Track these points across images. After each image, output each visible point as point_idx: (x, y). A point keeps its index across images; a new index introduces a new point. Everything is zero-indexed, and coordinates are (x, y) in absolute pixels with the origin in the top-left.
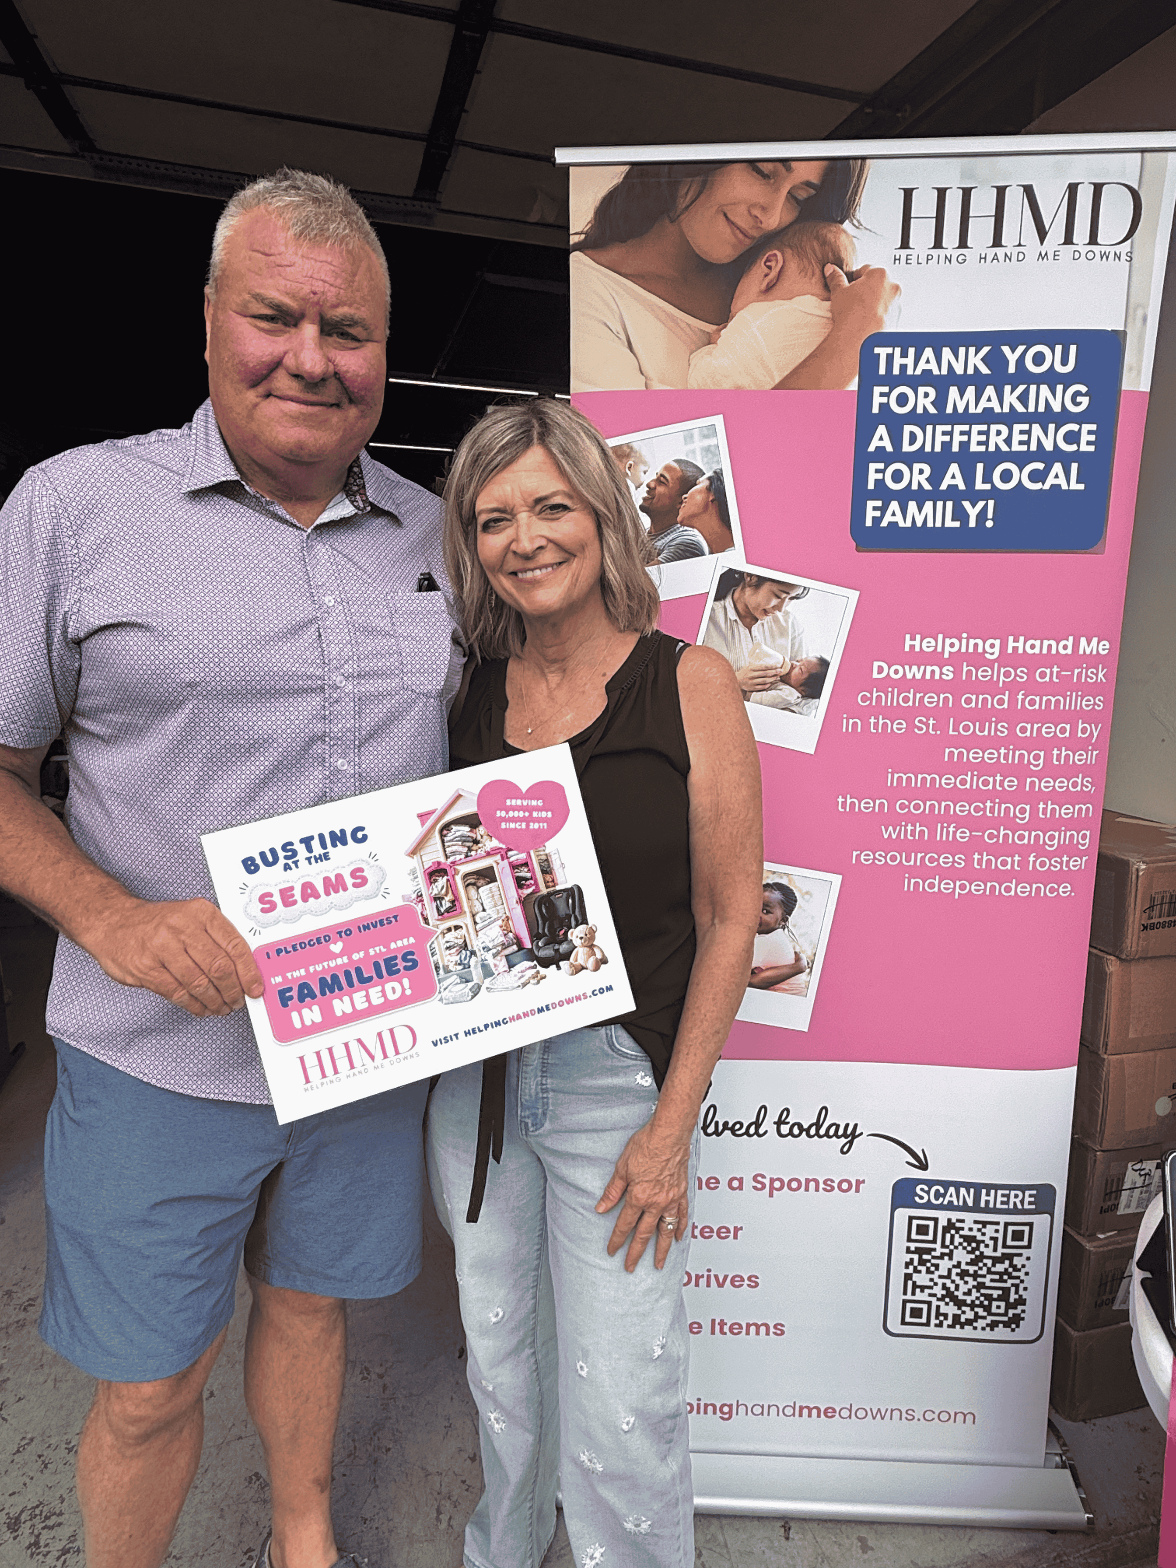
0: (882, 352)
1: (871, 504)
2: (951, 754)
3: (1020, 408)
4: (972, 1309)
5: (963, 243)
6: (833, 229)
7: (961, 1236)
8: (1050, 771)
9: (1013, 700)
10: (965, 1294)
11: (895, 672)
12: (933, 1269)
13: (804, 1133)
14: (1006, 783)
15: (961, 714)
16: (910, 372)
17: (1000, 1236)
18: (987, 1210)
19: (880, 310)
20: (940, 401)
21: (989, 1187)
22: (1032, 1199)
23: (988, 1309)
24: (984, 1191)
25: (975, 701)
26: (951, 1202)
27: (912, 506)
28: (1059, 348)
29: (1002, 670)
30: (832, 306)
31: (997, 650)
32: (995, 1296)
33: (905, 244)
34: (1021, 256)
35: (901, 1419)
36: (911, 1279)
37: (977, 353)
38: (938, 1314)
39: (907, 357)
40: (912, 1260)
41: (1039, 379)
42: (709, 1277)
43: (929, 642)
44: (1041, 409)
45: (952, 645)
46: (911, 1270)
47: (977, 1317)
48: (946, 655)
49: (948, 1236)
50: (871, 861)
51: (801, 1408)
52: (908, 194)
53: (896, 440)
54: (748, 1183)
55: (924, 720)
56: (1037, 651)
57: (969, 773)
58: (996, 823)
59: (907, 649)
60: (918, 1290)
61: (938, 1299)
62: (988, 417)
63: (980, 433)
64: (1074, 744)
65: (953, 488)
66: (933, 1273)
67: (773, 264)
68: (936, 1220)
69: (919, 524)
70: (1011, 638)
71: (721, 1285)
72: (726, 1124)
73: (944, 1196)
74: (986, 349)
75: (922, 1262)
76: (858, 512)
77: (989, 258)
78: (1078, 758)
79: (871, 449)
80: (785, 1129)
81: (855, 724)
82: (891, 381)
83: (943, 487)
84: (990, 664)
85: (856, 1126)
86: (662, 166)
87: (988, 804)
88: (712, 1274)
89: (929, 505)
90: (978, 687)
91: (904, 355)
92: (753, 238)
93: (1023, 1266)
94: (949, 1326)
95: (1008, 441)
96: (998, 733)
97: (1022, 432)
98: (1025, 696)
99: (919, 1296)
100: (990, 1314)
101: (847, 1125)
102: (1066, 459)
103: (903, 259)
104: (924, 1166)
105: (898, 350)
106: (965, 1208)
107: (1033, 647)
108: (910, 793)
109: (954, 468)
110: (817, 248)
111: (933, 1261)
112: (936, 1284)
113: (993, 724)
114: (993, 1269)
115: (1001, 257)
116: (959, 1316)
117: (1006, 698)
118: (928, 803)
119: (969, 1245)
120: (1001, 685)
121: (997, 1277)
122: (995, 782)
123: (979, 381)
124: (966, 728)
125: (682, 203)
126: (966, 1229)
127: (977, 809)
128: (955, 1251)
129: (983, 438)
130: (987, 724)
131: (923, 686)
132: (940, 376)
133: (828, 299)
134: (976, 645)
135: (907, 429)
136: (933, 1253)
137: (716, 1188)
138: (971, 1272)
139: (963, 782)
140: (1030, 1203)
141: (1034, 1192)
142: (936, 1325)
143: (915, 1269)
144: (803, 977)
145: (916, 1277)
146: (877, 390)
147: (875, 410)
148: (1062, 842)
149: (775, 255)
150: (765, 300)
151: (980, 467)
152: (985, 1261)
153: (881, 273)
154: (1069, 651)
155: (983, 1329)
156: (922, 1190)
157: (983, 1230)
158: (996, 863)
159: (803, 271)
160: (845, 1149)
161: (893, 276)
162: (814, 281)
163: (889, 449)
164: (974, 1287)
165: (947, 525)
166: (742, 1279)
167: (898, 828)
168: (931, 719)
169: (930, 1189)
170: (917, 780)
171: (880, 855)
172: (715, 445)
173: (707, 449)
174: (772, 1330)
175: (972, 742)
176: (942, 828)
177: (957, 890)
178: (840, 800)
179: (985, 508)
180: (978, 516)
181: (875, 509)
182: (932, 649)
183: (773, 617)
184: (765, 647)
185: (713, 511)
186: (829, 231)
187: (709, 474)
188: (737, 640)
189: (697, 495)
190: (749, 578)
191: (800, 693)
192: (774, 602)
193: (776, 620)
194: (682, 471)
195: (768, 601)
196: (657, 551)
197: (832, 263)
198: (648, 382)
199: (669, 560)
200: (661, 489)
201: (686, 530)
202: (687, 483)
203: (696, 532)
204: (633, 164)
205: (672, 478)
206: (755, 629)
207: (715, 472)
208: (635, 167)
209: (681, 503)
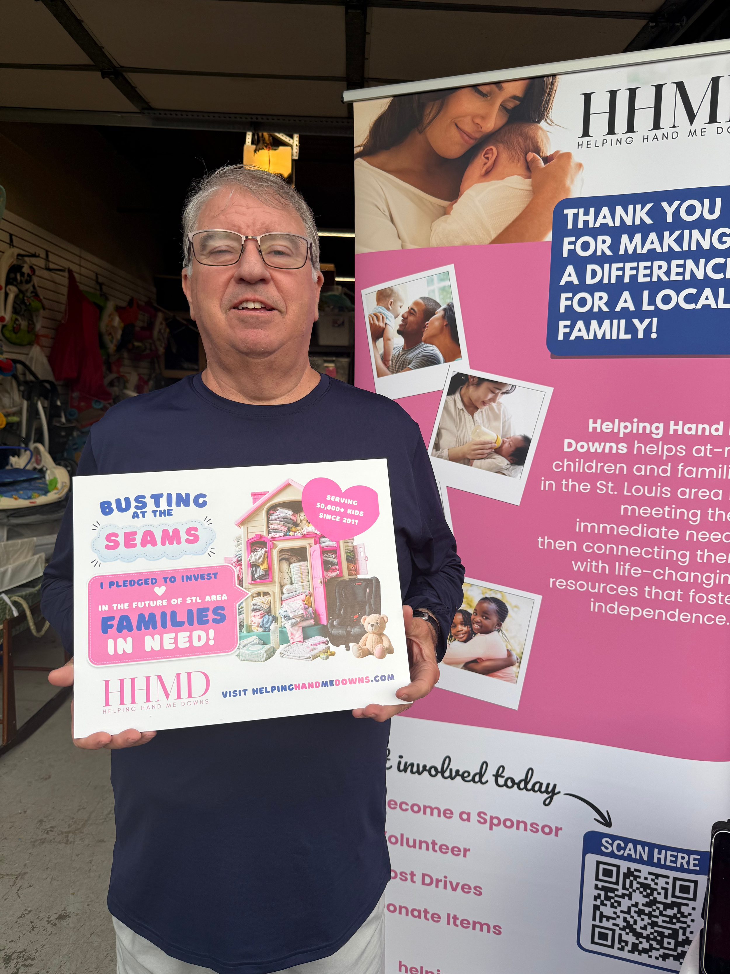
0: (570, 212)
1: (562, 323)
2: (626, 510)
3: (677, 248)
4: (648, 941)
5: (630, 129)
6: (533, 127)
7: (638, 883)
8: (706, 526)
9: (674, 470)
10: (641, 928)
11: (582, 447)
12: (616, 904)
13: (516, 786)
14: (670, 534)
15: (633, 480)
16: (591, 225)
17: (670, 887)
18: (658, 865)
19: (568, 182)
20: (614, 247)
21: (661, 848)
22: (697, 862)
23: (661, 943)
24: (656, 850)
25: (644, 470)
26: (630, 855)
27: (594, 324)
28: (707, 202)
29: (666, 447)
30: (532, 182)
31: (661, 431)
32: (666, 934)
33: (586, 133)
34: (675, 135)
36: (599, 910)
37: (642, 209)
38: (620, 941)
39: (588, 215)
40: (599, 895)
41: (691, 226)
42: (445, 882)
43: (607, 425)
44: (694, 247)
45: (626, 427)
46: (598, 902)
47: (651, 948)
48: (621, 435)
49: (628, 881)
50: (564, 587)
52: (588, 97)
53: (581, 275)
54: (474, 817)
55: (605, 483)
56: (693, 432)
57: (640, 525)
58: (662, 564)
59: (590, 430)
60: (604, 919)
61: (620, 929)
62: (652, 255)
63: (646, 268)
64: (727, 506)
65: (625, 310)
66: (616, 908)
67: (490, 156)
68: (618, 867)
69: (599, 337)
70: (672, 423)
71: (455, 889)
72: (457, 772)
73: (624, 849)
74: (649, 206)
75: (608, 898)
76: (553, 329)
77: (651, 138)
79: (563, 283)
80: (501, 781)
81: (551, 485)
82: (577, 233)
83: (618, 309)
84: (656, 442)
85: (555, 786)
86: (414, 96)
87: (656, 549)
88: (448, 880)
89: (607, 323)
90: (647, 459)
91: (586, 213)
92: (476, 139)
93: (690, 914)
94: (629, 951)
95: (668, 273)
96: (663, 495)
97: (678, 266)
98: (685, 467)
99: (605, 923)
100: (662, 947)
101: (548, 785)
102: (714, 285)
103: (585, 145)
104: (608, 824)
105: (582, 211)
106: (641, 861)
107: (690, 429)
108: (595, 538)
109: (626, 295)
110: (521, 142)
111: (616, 899)
112: (618, 917)
113: (659, 488)
114: (664, 913)
115: (660, 136)
116: (637, 945)
117: (669, 469)
118: (608, 546)
119: (645, 890)
120: (664, 458)
121: (667, 919)
122: (661, 532)
123: (644, 230)
124: (638, 491)
125: (427, 119)
126: (642, 878)
127: (647, 553)
128: (633, 893)
129: (648, 272)
130: (654, 488)
131: (603, 457)
132: (615, 227)
133: (529, 177)
134: (644, 428)
135: (590, 267)
136: (616, 893)
137: (450, 817)
138: (647, 912)
139: (636, 531)
140: (694, 865)
141: (699, 857)
142: (619, 949)
143: (602, 902)
144: (514, 669)
145: (602, 908)
146: (566, 240)
147: (565, 254)
148: (717, 582)
149: (492, 149)
150: (485, 181)
151: (646, 293)
152: (658, 905)
153: (568, 155)
154: (720, 433)
155: (657, 958)
156: (607, 842)
157: (656, 881)
158: (663, 595)
159: (511, 159)
160: (547, 802)
161: (577, 156)
162: (519, 165)
163: (576, 282)
164: (649, 924)
165: (621, 337)
166: (470, 888)
167: (585, 563)
168: (610, 483)
169: (613, 842)
170: (599, 528)
171: (571, 583)
172: (449, 286)
173: (443, 289)
174: (492, 929)
175: (642, 501)
176: (620, 565)
177: (632, 614)
178: (540, 540)
179: (650, 324)
180: (645, 330)
181: (565, 327)
182: (610, 430)
183: (489, 407)
184: (483, 428)
185: (446, 332)
186: (529, 129)
187: (444, 306)
188: (463, 423)
189: (435, 321)
190: (472, 380)
191: (509, 461)
192: (490, 396)
193: (492, 409)
194: (425, 305)
195: (486, 396)
196: (408, 361)
197: (532, 152)
198: (404, 244)
199: (416, 367)
200: (411, 318)
201: (428, 347)
202: (428, 313)
203: (435, 347)
204: (395, 96)
205: (419, 310)
206: (476, 415)
207: (448, 305)
208: (396, 98)
209: (425, 327)
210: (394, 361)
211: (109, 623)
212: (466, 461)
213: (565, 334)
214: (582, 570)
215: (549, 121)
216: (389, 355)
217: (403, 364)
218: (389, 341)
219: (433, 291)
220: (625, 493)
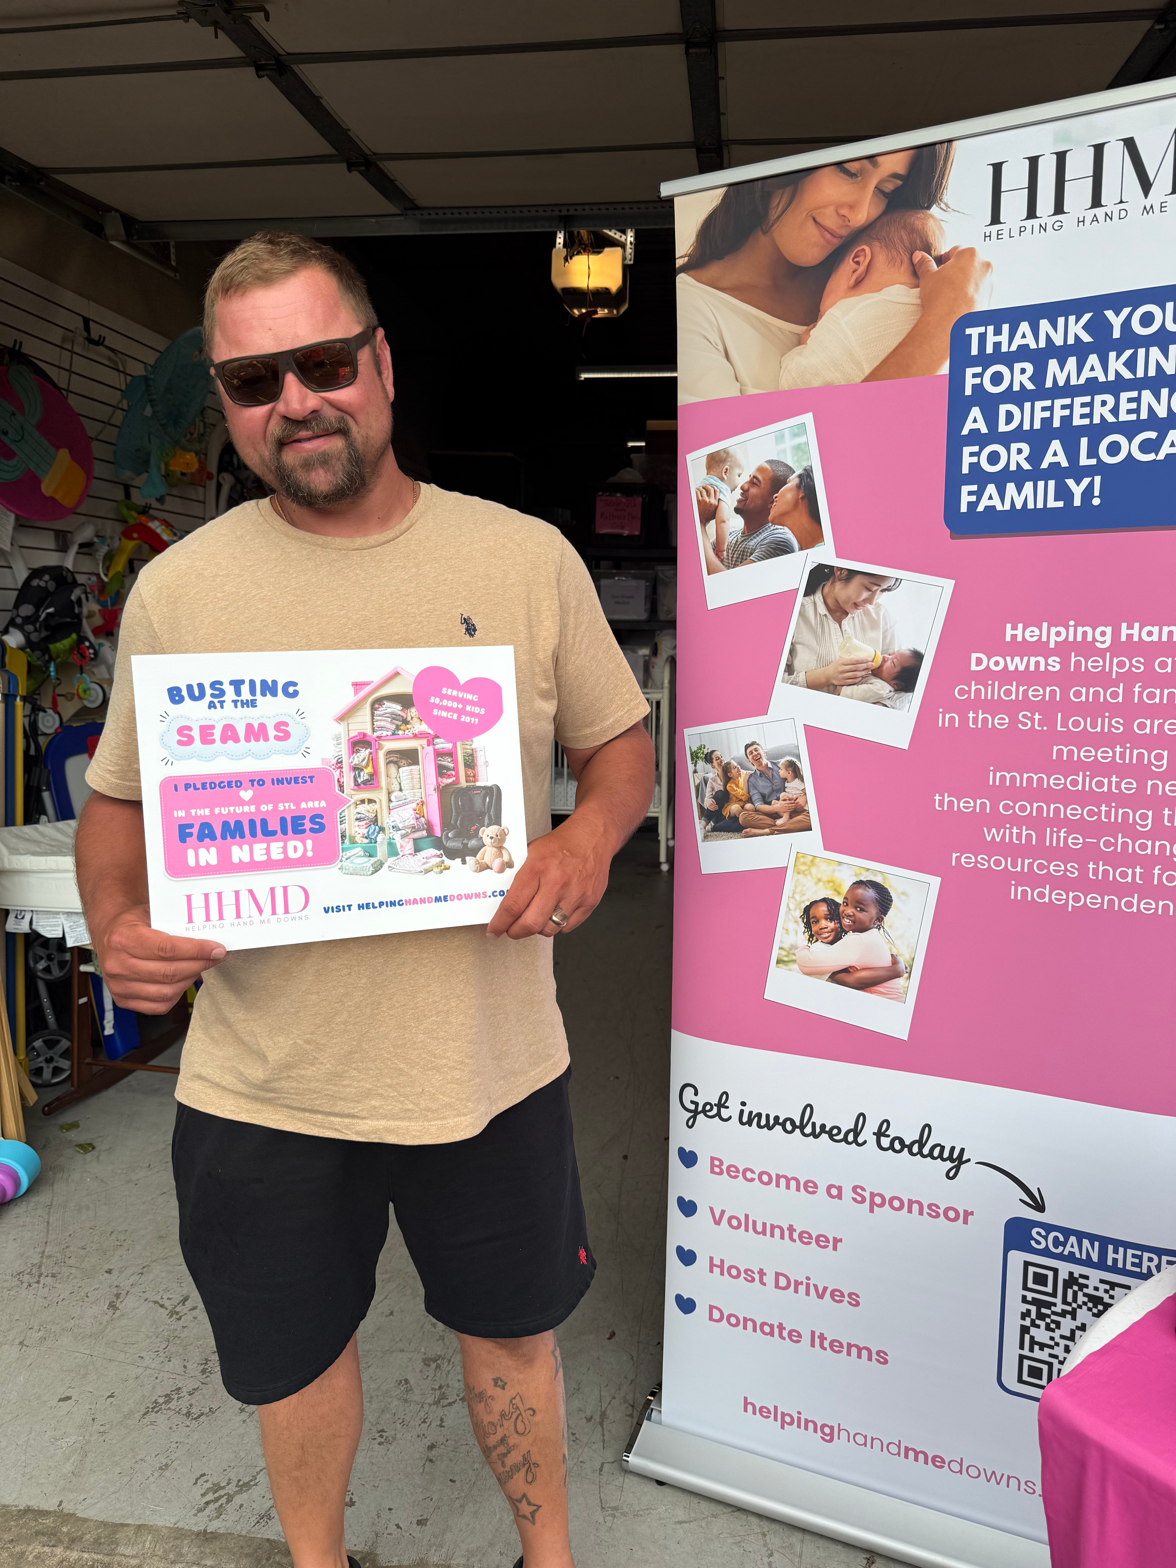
0: (974, 332)
1: (965, 489)
2: (1060, 751)
3: (1127, 375)
6: (921, 215)
7: (1085, 1295)
9: (1129, 693)
11: (997, 664)
12: (1053, 1326)
13: (906, 1149)
14: (1123, 786)
15: (1070, 709)
16: (1004, 349)
18: (1114, 1269)
19: (971, 290)
20: (1038, 377)
21: (1118, 1244)
24: (1111, 1248)
25: (1085, 694)
26: (1072, 1254)
27: (1011, 488)
28: (1170, 306)
29: (1115, 660)
30: (921, 293)
31: (1108, 638)
33: (995, 219)
34: (1123, 213)
35: (1019, 1489)
36: (1029, 1333)
37: (1077, 322)
39: (1000, 334)
40: (1029, 1311)
41: (1147, 342)
42: (808, 1285)
43: (1033, 632)
44: (1152, 372)
45: (1058, 634)
46: (1027, 1322)
48: (1052, 645)
49: (1070, 1292)
50: (972, 865)
51: (907, 1449)
52: (997, 168)
53: (991, 420)
54: (847, 1193)
55: (1029, 715)
56: (1155, 638)
57: (1081, 773)
58: (1112, 829)
59: (1008, 639)
60: (1036, 1347)
61: (1061, 1363)
62: (1092, 387)
63: (1083, 405)
65: (1055, 466)
66: (1053, 1330)
67: (861, 259)
68: (1056, 1271)
69: (1019, 506)
70: (1124, 625)
71: (821, 1296)
72: (823, 1126)
73: (1064, 1244)
74: (1087, 317)
76: (952, 497)
77: (1088, 221)
79: (965, 432)
80: (885, 1142)
81: (952, 719)
82: (984, 360)
83: (1045, 465)
84: (1102, 653)
85: (962, 1150)
86: (756, 183)
87: (1104, 808)
88: (811, 1282)
89: (1028, 486)
90: (1088, 679)
91: (998, 332)
92: (841, 237)
95: (1115, 411)
96: (1113, 729)
97: (1130, 400)
98: (1143, 688)
99: (1037, 1353)
101: (953, 1149)
103: (994, 236)
104: (1040, 1207)
105: (991, 329)
106: (1088, 1262)
107: (1150, 634)
108: (1015, 793)
109: (1056, 445)
110: (905, 237)
111: (1054, 1317)
112: (1057, 1344)
113: (1107, 720)
115: (1101, 217)
117: (1121, 691)
118: (1035, 805)
119: (1096, 1307)
120: (1114, 677)
122: (1109, 783)
123: (1080, 351)
124: (1076, 724)
125: (774, 214)
126: (1091, 1288)
127: (1091, 813)
129: (1087, 410)
130: (1100, 719)
131: (1026, 678)
132: (1038, 350)
133: (917, 286)
134: (1085, 634)
135: (1003, 409)
136: (1053, 1308)
137: (814, 1193)
139: (1074, 783)
143: (1033, 1321)
144: (900, 982)
145: (1033, 1331)
146: (970, 371)
147: (968, 392)
149: (863, 250)
150: (854, 296)
151: (1084, 441)
153: (971, 252)
156: (1039, 1233)
157: (1111, 1292)
158: (1115, 874)
159: (891, 261)
160: (951, 1174)
161: (983, 253)
162: (902, 269)
163: (984, 430)
165: (1049, 506)
166: (842, 1295)
167: (1002, 830)
168: (1037, 714)
169: (1048, 1234)
170: (1022, 780)
171: (982, 859)
172: (805, 443)
173: (798, 448)
174: (874, 1356)
175: (1083, 739)
176: (1052, 833)
177: (1071, 902)
178: (937, 797)
179: (1091, 485)
180: (1084, 494)
181: (970, 493)
182: (1036, 638)
183: (864, 610)
184: (855, 641)
185: (803, 507)
186: (916, 219)
187: (799, 471)
188: (827, 634)
189: (787, 493)
190: (839, 573)
191: (893, 687)
192: (865, 595)
193: (867, 613)
194: (773, 471)
195: (859, 594)
196: (749, 551)
197: (920, 250)
198: (743, 387)
199: (760, 559)
200: (754, 491)
201: (777, 529)
202: (777, 483)
203: (786, 530)
204: (730, 185)
205: (764, 479)
206: (845, 622)
207: (805, 470)
208: (731, 187)
209: (772, 502)
210: (730, 551)
212: (831, 688)
213: (969, 503)
214: (998, 840)
215: (943, 206)
216: (724, 543)
217: (743, 555)
218: (723, 524)
219: (784, 451)
220: (1059, 729)
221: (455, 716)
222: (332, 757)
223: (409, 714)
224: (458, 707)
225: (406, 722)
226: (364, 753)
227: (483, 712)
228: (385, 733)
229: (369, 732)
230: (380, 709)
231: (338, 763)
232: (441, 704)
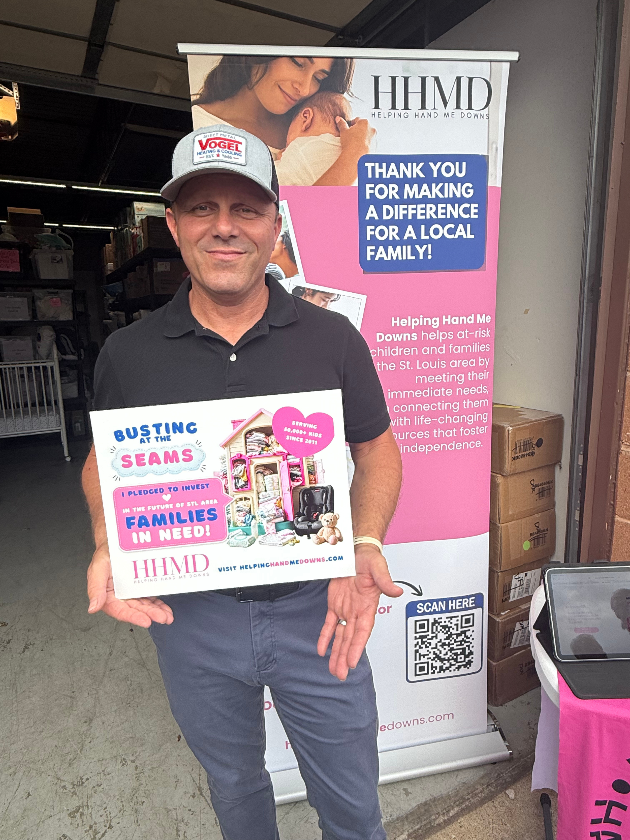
0: (369, 165)
1: (369, 248)
2: (419, 379)
3: (441, 196)
4: (448, 662)
6: (339, 97)
7: (441, 626)
8: (468, 384)
9: (448, 349)
10: (444, 655)
11: (389, 338)
12: (428, 645)
14: (447, 392)
15: (423, 358)
16: (384, 176)
17: (459, 623)
18: (452, 611)
19: (367, 142)
20: (401, 192)
21: (452, 599)
22: (473, 602)
23: (456, 660)
24: (450, 602)
25: (429, 351)
26: (435, 610)
27: (390, 248)
28: (457, 164)
29: (441, 334)
30: (341, 140)
31: (438, 323)
32: (459, 653)
33: (377, 106)
34: (436, 115)
35: (418, 724)
36: (418, 652)
37: (417, 166)
38: (432, 667)
40: (418, 642)
41: (449, 180)
43: (404, 321)
44: (451, 196)
45: (416, 322)
46: (418, 647)
47: (451, 665)
48: (413, 328)
49: (434, 627)
52: (376, 79)
53: (380, 213)
55: (404, 362)
56: (457, 322)
57: (429, 388)
58: (443, 413)
59: (393, 325)
60: (422, 657)
61: (432, 660)
62: (425, 200)
63: (422, 209)
64: (478, 369)
65: (410, 238)
66: (428, 647)
67: (307, 115)
68: (428, 620)
69: (395, 258)
70: (444, 317)
73: (431, 607)
74: (421, 164)
75: (423, 643)
76: (363, 253)
77: (420, 115)
78: (481, 376)
79: (367, 218)
82: (375, 181)
83: (405, 238)
84: (435, 331)
86: (242, 57)
87: (439, 404)
89: (399, 248)
90: (430, 343)
91: (381, 167)
92: (296, 101)
93: (471, 636)
94: (438, 672)
95: (436, 213)
96: (441, 366)
97: (442, 208)
98: (453, 346)
99: (422, 660)
100: (457, 662)
102: (464, 222)
103: (376, 115)
104: (420, 594)
105: (377, 165)
106: (442, 612)
107: (455, 320)
108: (400, 401)
109: (410, 228)
110: (331, 107)
111: (428, 641)
112: (430, 653)
113: (439, 362)
114: (457, 640)
115: (426, 115)
116: (442, 666)
117: (444, 348)
118: (409, 406)
119: (445, 630)
120: (441, 341)
121: (459, 643)
122: (441, 392)
123: (419, 181)
124: (425, 365)
125: (254, 79)
126: (443, 622)
127: (434, 407)
128: (438, 634)
129: (423, 212)
130: (436, 362)
131: (403, 344)
132: (400, 179)
133: (339, 136)
134: (427, 321)
135: (385, 207)
136: (428, 637)
138: (447, 643)
139: (426, 393)
140: (472, 604)
141: (474, 598)
142: (432, 673)
143: (420, 647)
145: (420, 651)
146: (368, 186)
147: (368, 197)
148: (475, 420)
149: (308, 110)
150: (305, 136)
151: (423, 227)
152: (453, 636)
153: (366, 122)
154: (472, 322)
155: (454, 670)
156: (420, 606)
157: (451, 621)
158: (445, 434)
159: (324, 120)
162: (330, 125)
163: (377, 218)
164: (449, 650)
165: (408, 258)
167: (395, 420)
168: (408, 361)
169: (424, 605)
170: (403, 394)
175: (429, 372)
176: (417, 418)
177: (427, 450)
179: (427, 249)
180: (424, 253)
181: (371, 250)
182: (405, 325)
185: (285, 253)
186: (336, 98)
187: (281, 233)
190: (308, 291)
192: (323, 303)
195: (320, 303)
197: (339, 116)
201: (271, 266)
203: (277, 266)
204: (224, 55)
207: (285, 233)
208: (225, 57)
211: (132, 521)
213: (371, 256)
215: (350, 93)
220: (418, 368)
221: (301, 440)
222: (220, 471)
223: (270, 440)
224: (303, 434)
225: (268, 445)
226: (241, 467)
227: (320, 436)
228: (254, 453)
229: (244, 453)
230: (250, 438)
231: (224, 474)
232: (291, 432)
